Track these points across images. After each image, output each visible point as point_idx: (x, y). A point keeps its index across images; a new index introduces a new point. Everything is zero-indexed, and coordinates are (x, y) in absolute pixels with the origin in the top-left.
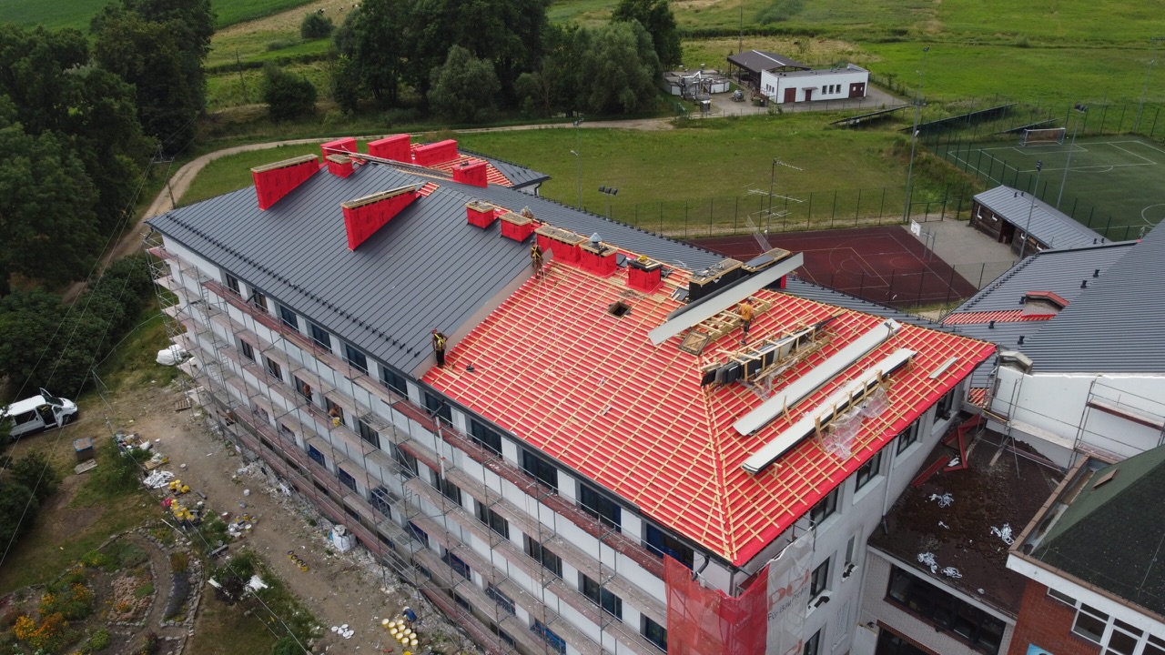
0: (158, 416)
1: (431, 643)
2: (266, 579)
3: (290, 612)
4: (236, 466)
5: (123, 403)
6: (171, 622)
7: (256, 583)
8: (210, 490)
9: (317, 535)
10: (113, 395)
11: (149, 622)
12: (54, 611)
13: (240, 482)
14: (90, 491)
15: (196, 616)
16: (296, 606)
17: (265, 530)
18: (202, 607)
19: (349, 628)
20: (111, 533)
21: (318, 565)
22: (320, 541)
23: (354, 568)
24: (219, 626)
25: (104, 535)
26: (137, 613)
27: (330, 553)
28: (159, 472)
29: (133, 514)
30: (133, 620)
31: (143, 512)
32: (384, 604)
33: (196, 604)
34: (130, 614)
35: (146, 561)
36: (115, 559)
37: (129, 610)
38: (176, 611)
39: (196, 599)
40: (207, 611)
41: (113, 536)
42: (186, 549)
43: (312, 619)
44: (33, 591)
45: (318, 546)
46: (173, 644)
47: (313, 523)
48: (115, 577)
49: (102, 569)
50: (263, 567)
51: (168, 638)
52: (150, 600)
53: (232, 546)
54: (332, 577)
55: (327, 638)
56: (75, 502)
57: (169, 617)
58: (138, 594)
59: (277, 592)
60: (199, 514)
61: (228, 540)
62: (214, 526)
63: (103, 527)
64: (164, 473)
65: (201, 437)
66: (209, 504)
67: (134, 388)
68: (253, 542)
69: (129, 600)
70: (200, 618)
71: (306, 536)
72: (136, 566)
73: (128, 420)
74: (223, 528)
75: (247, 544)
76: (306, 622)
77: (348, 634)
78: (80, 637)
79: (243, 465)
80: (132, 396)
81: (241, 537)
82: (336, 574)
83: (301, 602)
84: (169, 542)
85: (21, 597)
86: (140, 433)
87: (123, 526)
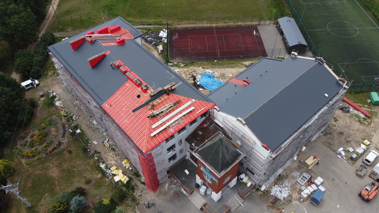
0: (57, 85)
1: (111, 146)
2: (81, 130)
3: (85, 138)
4: (74, 101)
5: (49, 80)
6: (63, 138)
7: (78, 131)
8: (69, 107)
9: (91, 120)
10: (46, 78)
11: (58, 138)
12: (40, 135)
13: (75, 105)
14: (44, 105)
15: (67, 137)
16: (86, 136)
17: (81, 118)
18: (68, 135)
19: (96, 142)
20: (49, 117)
21: (91, 127)
22: (92, 121)
23: (98, 129)
24: (72, 140)
25: (48, 117)
26: (56, 136)
27: (94, 125)
28: (58, 102)
29: (53, 112)
30: (55, 137)
31: (55, 112)
32: (103, 137)
33: (67, 135)
34: (55, 136)
35: (57, 124)
36: (51, 123)
37: (54, 135)
38: (63, 136)
39: (67, 134)
40: (69, 136)
41: (50, 118)
42: (65, 122)
43: (89, 140)
44: (36, 130)
45: (91, 123)
46: (63, 143)
47: (91, 117)
48: (51, 128)
49: (48, 125)
50: (80, 127)
51: (62, 142)
52: (58, 133)
53: (74, 122)
54: (94, 130)
55: (92, 144)
56: (41, 108)
57: (62, 137)
58: (56, 132)
59: (83, 133)
60: (67, 114)
61: (73, 120)
62: (70, 117)
63: (48, 115)
64: (59, 102)
65: (67, 92)
66: (69, 111)
67: (51, 76)
68: (78, 121)
69: (54, 133)
70: (68, 138)
71: (89, 120)
72: (55, 125)
73: (50, 86)
74: (72, 117)
75: (77, 122)
76: (88, 140)
77: (96, 143)
78: (46, 141)
79: (76, 101)
80: (51, 79)
81: (76, 120)
82: (95, 130)
83: (87, 136)
84: (61, 120)
85: (33, 131)
86: (53, 90)
87: (52, 115)
